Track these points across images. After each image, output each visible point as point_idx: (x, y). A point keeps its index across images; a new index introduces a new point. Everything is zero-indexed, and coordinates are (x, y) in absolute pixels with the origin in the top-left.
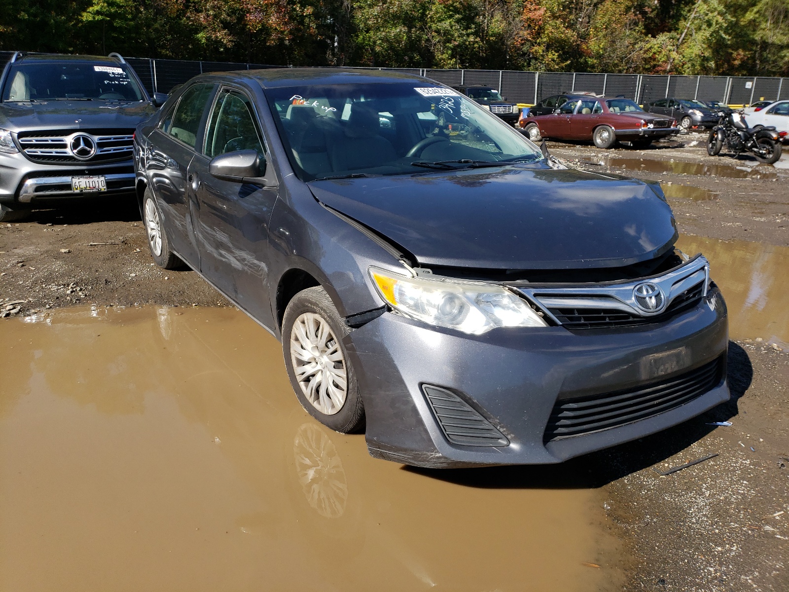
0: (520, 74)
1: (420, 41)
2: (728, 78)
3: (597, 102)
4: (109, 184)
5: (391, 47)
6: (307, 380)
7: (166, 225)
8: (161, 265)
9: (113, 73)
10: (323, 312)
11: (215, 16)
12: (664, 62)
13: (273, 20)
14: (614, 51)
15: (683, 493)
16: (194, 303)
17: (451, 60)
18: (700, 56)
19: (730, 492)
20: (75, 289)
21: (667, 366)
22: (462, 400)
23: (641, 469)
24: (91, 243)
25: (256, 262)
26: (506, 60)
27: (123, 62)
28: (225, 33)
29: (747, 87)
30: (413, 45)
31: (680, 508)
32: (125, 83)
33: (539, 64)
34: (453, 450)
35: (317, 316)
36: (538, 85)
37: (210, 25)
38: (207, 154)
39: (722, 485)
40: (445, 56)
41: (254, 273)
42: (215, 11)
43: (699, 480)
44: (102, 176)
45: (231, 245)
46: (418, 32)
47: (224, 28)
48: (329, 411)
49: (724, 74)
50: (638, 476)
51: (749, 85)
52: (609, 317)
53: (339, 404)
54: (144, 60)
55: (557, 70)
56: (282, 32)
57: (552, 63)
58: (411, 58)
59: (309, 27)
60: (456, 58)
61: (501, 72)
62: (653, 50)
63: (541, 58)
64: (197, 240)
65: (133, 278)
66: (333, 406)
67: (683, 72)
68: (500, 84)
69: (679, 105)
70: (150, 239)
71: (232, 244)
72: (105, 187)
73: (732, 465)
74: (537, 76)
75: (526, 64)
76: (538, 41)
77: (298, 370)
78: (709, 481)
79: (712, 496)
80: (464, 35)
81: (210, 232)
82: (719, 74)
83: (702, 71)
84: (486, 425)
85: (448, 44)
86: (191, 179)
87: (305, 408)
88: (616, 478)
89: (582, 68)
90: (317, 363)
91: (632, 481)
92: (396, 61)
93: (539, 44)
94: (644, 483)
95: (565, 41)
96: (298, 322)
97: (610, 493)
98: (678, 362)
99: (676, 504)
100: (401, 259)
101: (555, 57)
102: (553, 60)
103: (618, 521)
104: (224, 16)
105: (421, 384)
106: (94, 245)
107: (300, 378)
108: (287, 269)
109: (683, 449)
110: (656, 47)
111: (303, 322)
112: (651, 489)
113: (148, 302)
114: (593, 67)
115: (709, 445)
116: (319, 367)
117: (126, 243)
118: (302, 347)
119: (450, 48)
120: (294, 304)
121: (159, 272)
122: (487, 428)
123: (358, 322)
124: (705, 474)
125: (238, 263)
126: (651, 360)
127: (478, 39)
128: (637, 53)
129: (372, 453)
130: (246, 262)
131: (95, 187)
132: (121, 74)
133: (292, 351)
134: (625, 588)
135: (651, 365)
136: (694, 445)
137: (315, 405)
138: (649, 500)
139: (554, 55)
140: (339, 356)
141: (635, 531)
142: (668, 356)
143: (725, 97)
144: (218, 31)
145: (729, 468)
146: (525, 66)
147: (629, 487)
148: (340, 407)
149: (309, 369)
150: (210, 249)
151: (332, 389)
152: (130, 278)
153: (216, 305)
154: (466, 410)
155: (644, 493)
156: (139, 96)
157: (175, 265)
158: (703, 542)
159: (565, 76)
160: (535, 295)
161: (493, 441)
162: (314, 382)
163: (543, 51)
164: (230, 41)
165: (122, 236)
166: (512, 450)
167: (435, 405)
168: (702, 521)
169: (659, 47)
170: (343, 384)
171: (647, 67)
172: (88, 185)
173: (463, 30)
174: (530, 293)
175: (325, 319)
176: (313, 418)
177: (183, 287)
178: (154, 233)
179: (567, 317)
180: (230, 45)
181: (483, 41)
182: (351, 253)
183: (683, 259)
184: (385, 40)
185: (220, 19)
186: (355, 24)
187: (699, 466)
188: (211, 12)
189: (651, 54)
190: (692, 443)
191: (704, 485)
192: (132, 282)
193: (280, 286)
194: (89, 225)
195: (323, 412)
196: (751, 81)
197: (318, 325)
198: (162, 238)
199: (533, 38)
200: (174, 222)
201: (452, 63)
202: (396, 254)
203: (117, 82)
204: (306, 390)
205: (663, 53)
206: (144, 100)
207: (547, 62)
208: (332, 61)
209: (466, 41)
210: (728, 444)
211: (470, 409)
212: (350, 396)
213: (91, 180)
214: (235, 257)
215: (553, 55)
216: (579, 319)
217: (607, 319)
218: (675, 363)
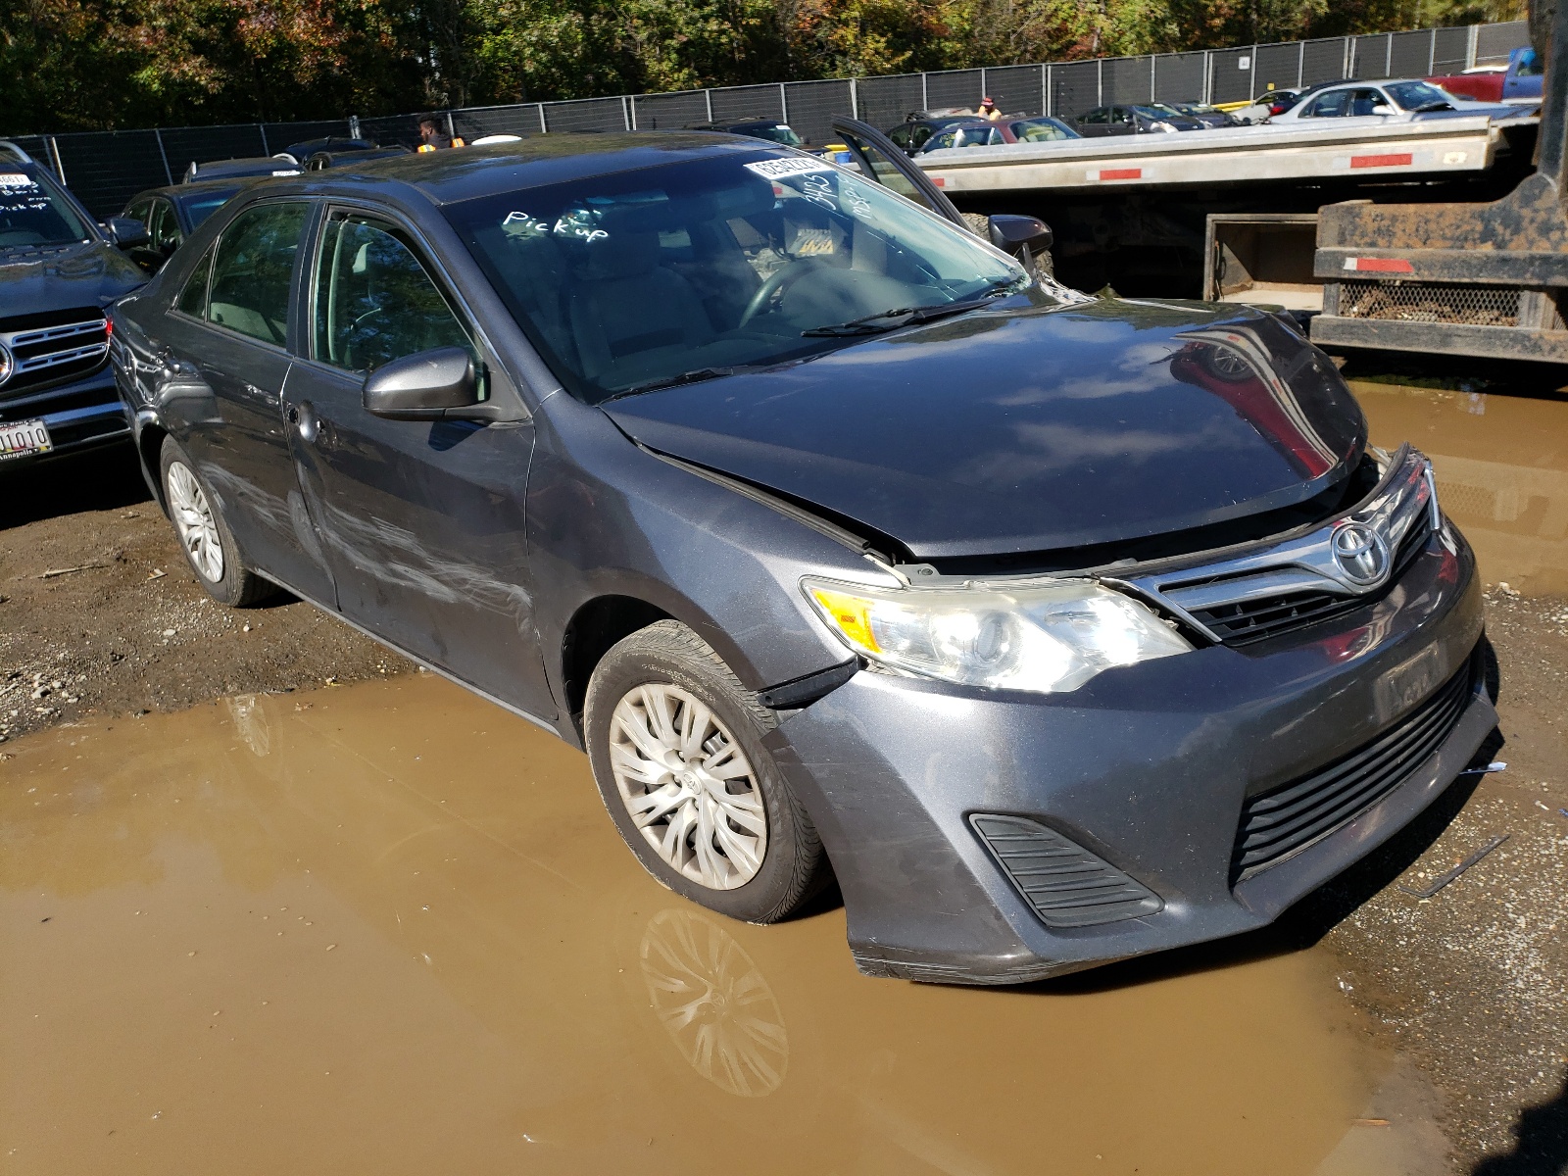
0: (821, 86)
1: (611, 39)
2: (1206, 52)
3: (993, 129)
4: (54, 433)
5: (557, 61)
6: (661, 822)
7: (233, 518)
8: (226, 599)
9: (10, 188)
10: (692, 680)
11: (172, 30)
12: (1082, 35)
13: (300, 27)
14: (989, 23)
15: (1477, 929)
16: (328, 677)
17: (680, 72)
18: (1148, 18)
19: (1561, 912)
20: (48, 687)
21: (1416, 685)
22: (1056, 834)
23: (1376, 890)
24: (48, 573)
25: (496, 584)
26: (788, 62)
27: (26, 159)
28: (201, 63)
29: (1241, 67)
30: (598, 50)
31: (1484, 963)
32: (40, 206)
33: (853, 62)
34: (1058, 941)
35: (676, 691)
36: (858, 103)
37: (162, 48)
38: (319, 359)
39: (1542, 899)
40: (666, 66)
41: (493, 608)
42: (169, 18)
43: (1493, 896)
44: (37, 420)
45: (423, 554)
46: (604, 22)
47: (196, 53)
48: (724, 882)
49: (1198, 46)
50: (1376, 908)
51: (1244, 63)
52: (1297, 608)
53: (749, 867)
54: (31, 139)
55: (889, 71)
56: (324, 51)
57: (878, 60)
58: (599, 77)
59: (378, 34)
60: (688, 66)
61: (782, 85)
62: (1061, 15)
63: (853, 50)
64: (325, 546)
65: (171, 639)
66: (732, 870)
67: (1123, 52)
68: (784, 110)
69: (1130, 117)
70: (189, 547)
71: (427, 550)
72: (48, 443)
73: (1543, 852)
74: (853, 86)
75: (827, 65)
76: (843, 16)
77: (635, 804)
78: (1513, 894)
79: (1532, 925)
80: (698, 21)
81: (360, 527)
82: (1187, 48)
83: (1156, 46)
84: (1115, 876)
85: (668, 42)
86: (294, 417)
87: (663, 880)
88: (1335, 920)
89: (933, 62)
90: (679, 785)
91: (1369, 920)
92: (570, 85)
93: (846, 23)
94: (1395, 921)
95: (896, 12)
96: (625, 705)
97: (1338, 954)
98: (1430, 673)
99: (1473, 957)
100: (865, 551)
101: (882, 45)
102: (877, 52)
103: (1380, 1015)
104: (191, 27)
105: (966, 816)
106: (55, 575)
107: (642, 823)
108: (590, 597)
109: (1439, 835)
110: (1065, 7)
111: (640, 704)
112: (1415, 933)
113: (224, 689)
114: (955, 58)
115: (1484, 819)
116: (686, 792)
117: (125, 561)
118: (640, 754)
119: (674, 48)
120: (614, 669)
121: (226, 617)
122: (1117, 882)
123: (795, 698)
124: (1501, 882)
125: (445, 589)
126: (1390, 681)
127: (727, 25)
128: (1034, 23)
129: (867, 967)
130: (468, 587)
131: (25, 446)
132: (28, 188)
133: (615, 766)
134: (1454, 1160)
135: (1391, 690)
136: (1456, 823)
137: (688, 871)
138: (1420, 956)
139: (878, 42)
140: (740, 767)
141: (1422, 1031)
142: (1415, 666)
143: (1205, 91)
144: (185, 60)
145: (1539, 862)
146: (826, 71)
147: (1370, 936)
148: (753, 872)
149: (662, 800)
150: (360, 561)
151: (726, 836)
152: (166, 641)
153: (376, 672)
154: (1069, 853)
155: (1404, 943)
156: (78, 232)
157: (260, 595)
158: (1555, 1028)
159: (905, 81)
160: (1162, 589)
161: (1129, 905)
162: (679, 826)
163: (856, 37)
164: (214, 79)
165: (109, 544)
166: (1171, 920)
167: (1004, 852)
168: (1537, 983)
169: (1071, 8)
170: (757, 824)
171: (1055, 46)
172: (8, 444)
173: (692, 10)
174: (1151, 587)
175: (694, 693)
176: (684, 900)
177: (290, 644)
178: (196, 534)
179: (1226, 624)
180: (215, 88)
181: (736, 30)
182: (753, 553)
183: (1379, 459)
184: (542, 45)
185: (185, 34)
186: (473, 18)
187: (1484, 866)
188: (161, 22)
189: (1059, 22)
190: (1451, 820)
191: (1507, 905)
192: (172, 650)
193: (568, 631)
194: (24, 528)
195: (709, 885)
196: (1247, 55)
197: (678, 707)
198: (221, 543)
199: (833, 12)
200: (251, 510)
201: (681, 77)
202: (854, 543)
203: (22, 207)
204: (663, 846)
205: (1081, 17)
206: (92, 240)
207: (867, 58)
208: (439, 101)
209: (703, 30)
210: (1516, 810)
211: (1076, 849)
212: (776, 850)
213: (13, 432)
214: (436, 578)
215: (875, 43)
216: (1245, 623)
217: (1295, 611)
218: (1425, 676)
